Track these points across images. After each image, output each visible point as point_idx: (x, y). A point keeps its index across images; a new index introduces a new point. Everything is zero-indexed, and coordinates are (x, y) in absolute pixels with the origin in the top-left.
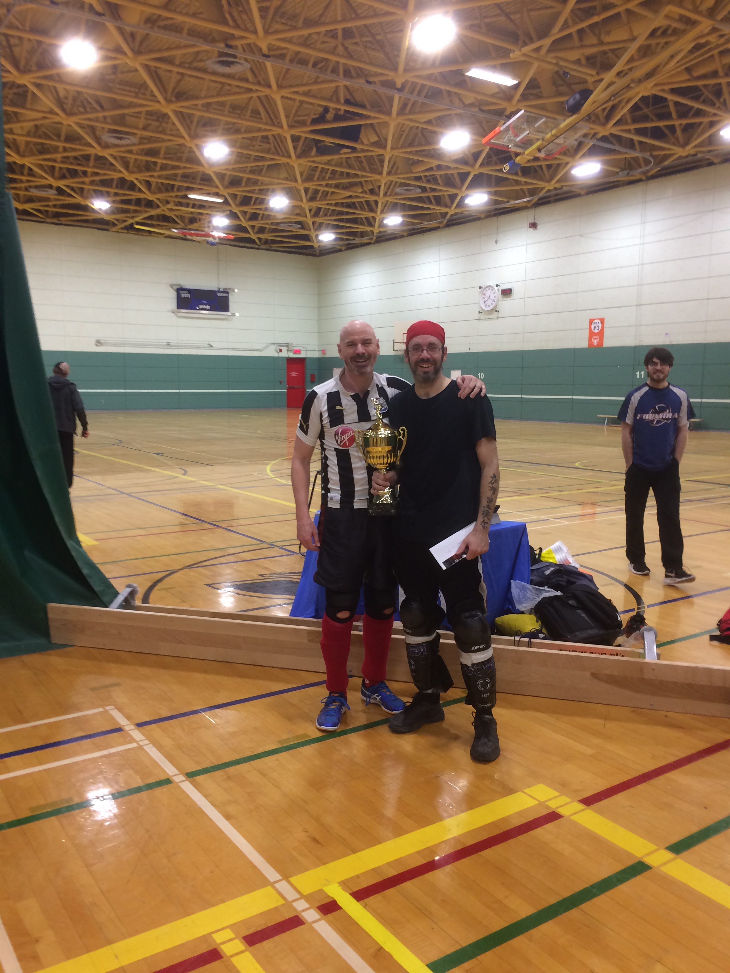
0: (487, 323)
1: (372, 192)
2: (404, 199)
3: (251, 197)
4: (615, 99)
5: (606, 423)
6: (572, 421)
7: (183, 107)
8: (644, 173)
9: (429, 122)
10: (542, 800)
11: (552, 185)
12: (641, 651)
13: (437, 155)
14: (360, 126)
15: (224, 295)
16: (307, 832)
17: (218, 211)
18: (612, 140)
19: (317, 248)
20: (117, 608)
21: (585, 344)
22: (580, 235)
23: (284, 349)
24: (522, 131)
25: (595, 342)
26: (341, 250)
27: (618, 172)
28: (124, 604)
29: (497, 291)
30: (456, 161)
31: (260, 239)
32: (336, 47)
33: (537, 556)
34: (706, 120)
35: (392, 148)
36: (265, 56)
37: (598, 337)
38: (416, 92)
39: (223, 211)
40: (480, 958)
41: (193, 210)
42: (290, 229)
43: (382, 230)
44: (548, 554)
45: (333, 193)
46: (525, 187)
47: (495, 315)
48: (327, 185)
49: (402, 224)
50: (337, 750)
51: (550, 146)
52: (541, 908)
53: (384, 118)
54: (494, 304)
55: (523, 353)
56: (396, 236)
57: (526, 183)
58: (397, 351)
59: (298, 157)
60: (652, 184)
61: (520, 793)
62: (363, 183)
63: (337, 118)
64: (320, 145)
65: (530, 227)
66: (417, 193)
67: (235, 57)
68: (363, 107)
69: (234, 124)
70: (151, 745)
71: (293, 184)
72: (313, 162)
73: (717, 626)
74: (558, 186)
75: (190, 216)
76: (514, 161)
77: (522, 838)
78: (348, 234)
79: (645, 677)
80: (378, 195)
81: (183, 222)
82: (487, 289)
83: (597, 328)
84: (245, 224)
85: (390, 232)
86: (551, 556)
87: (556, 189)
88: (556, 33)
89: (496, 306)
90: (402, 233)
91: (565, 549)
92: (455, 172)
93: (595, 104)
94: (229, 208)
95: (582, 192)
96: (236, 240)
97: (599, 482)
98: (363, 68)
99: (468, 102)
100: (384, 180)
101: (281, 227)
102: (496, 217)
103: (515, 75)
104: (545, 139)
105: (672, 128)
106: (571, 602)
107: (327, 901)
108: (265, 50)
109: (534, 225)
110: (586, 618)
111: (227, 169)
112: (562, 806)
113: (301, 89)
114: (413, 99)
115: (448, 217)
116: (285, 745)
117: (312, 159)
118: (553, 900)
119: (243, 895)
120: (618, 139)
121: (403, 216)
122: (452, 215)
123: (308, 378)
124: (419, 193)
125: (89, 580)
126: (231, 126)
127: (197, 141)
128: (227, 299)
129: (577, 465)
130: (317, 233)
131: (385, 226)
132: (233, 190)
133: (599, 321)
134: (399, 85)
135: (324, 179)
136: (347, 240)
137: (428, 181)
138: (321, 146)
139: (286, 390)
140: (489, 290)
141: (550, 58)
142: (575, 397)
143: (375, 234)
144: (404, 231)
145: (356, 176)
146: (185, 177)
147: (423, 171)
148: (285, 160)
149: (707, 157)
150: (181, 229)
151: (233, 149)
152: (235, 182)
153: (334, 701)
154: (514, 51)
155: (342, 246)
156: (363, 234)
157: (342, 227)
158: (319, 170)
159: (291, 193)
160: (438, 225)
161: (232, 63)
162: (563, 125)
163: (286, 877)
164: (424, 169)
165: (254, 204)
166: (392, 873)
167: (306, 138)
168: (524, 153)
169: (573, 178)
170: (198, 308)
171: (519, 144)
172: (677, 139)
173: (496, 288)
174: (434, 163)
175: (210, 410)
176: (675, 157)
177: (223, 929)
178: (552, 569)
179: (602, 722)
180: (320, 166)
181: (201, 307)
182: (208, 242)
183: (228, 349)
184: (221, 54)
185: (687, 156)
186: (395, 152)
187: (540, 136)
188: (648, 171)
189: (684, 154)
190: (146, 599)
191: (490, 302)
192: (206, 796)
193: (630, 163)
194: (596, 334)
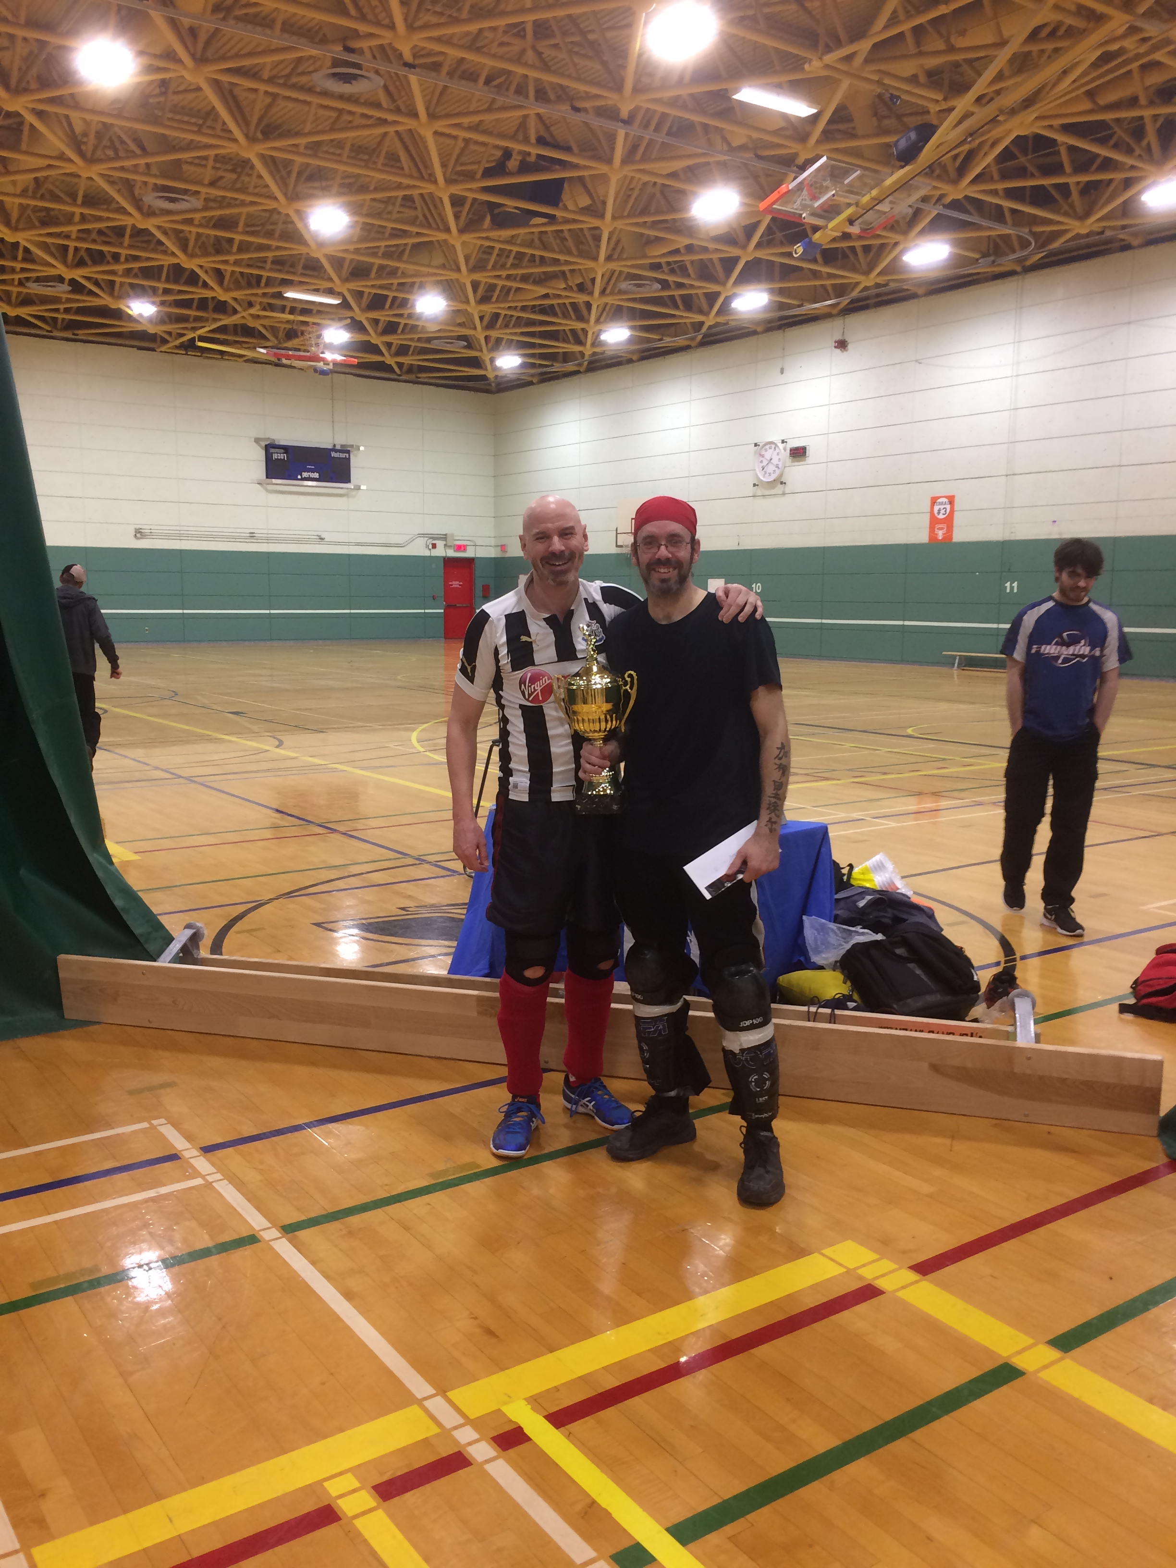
0: (766, 502)
1: (581, 288)
2: (634, 300)
3: (387, 296)
4: (973, 140)
5: (956, 665)
6: (903, 661)
7: (275, 149)
8: (1020, 261)
9: (673, 175)
10: (851, 1267)
11: (870, 280)
12: (1010, 1029)
13: (686, 228)
14: (563, 180)
15: (343, 455)
16: (476, 1318)
17: (333, 319)
18: (969, 207)
19: (493, 380)
20: (169, 962)
21: (923, 537)
22: (916, 361)
23: (440, 544)
24: (824, 190)
25: (940, 534)
26: (531, 383)
27: (977, 260)
28: (181, 955)
29: (783, 451)
30: (717, 239)
31: (400, 365)
32: (524, 51)
33: (845, 878)
34: (1118, 176)
35: (614, 218)
36: (407, 65)
37: (944, 526)
38: (652, 126)
39: (340, 319)
40: (751, 1517)
41: (291, 317)
42: (449, 348)
43: (597, 350)
44: (863, 874)
45: (518, 289)
46: (828, 283)
47: (779, 489)
48: (508, 277)
49: (630, 341)
50: (523, 1188)
51: (869, 216)
52: (848, 1437)
53: (603, 168)
54: (778, 472)
55: (824, 552)
56: (619, 359)
57: (830, 276)
58: (621, 546)
59: (461, 231)
60: (1033, 280)
61: (816, 1255)
62: (568, 274)
63: (525, 167)
64: (496, 211)
65: (835, 347)
66: (655, 290)
67: (358, 66)
68: (568, 149)
69: (358, 176)
70: (226, 1182)
71: (454, 276)
72: (487, 238)
73: (1131, 990)
74: (881, 280)
75: (288, 326)
76: (811, 239)
77: (818, 1326)
78: (543, 356)
79: (1016, 1070)
80: (591, 293)
81: (276, 338)
82: (767, 447)
83: (943, 512)
84: (375, 339)
85: (609, 353)
86: (867, 877)
87: (878, 285)
88: (879, 31)
89: (781, 475)
90: (630, 356)
91: (890, 866)
92: (715, 257)
93: (941, 147)
94: (350, 314)
95: (920, 291)
96: (361, 365)
97: (944, 759)
98: (568, 87)
99: (735, 143)
100: (600, 269)
101: (435, 345)
102: (781, 331)
103: (812, 99)
104: (860, 205)
105: (1064, 189)
106: (899, 951)
107: (507, 1428)
108: (408, 56)
109: (842, 345)
110: (923, 977)
111: (346, 251)
112: (883, 1275)
113: (466, 121)
114: (648, 137)
115: (704, 329)
116: (441, 1180)
117: (484, 235)
118: (867, 1425)
119: (372, 1419)
120: (978, 205)
121: (632, 328)
122: (710, 327)
123: (478, 591)
124: (656, 291)
125: (125, 917)
126: (351, 180)
127: (297, 205)
128: (348, 460)
129: (910, 731)
130: (492, 355)
131: (602, 344)
132: (354, 285)
133: (946, 500)
134: (624, 114)
135: (503, 266)
136: (541, 366)
137: (672, 271)
138: (499, 213)
139: (442, 611)
140: (770, 448)
141: (869, 70)
142: (907, 623)
143: (586, 358)
144: (632, 352)
145: (556, 262)
146: (279, 263)
147: (664, 255)
148: (442, 236)
149: (1121, 236)
150: (272, 347)
151: (356, 218)
152: (359, 272)
153: (520, 1110)
154: (811, 60)
155: (532, 375)
156: (566, 357)
157: (532, 345)
158: (496, 252)
159: (451, 289)
160: (687, 343)
161: (355, 77)
162: (889, 182)
163: (442, 1391)
164: (665, 251)
165: (391, 307)
166: (612, 1382)
167: (475, 200)
168: (826, 226)
169: (905, 269)
170: (299, 477)
171: (819, 212)
172: (1072, 206)
173: (781, 446)
174: (682, 242)
175: (320, 642)
176: (1069, 236)
177: (341, 1474)
178: (869, 898)
179: (947, 1141)
180: (498, 246)
181: (305, 475)
182: (315, 370)
183: (348, 544)
184: (336, 63)
185: (1088, 235)
186: (619, 224)
187: (852, 199)
188: (1025, 258)
189: (1084, 231)
190: (217, 947)
191: (771, 468)
192: (313, 1263)
193: (996, 245)
194: (942, 521)
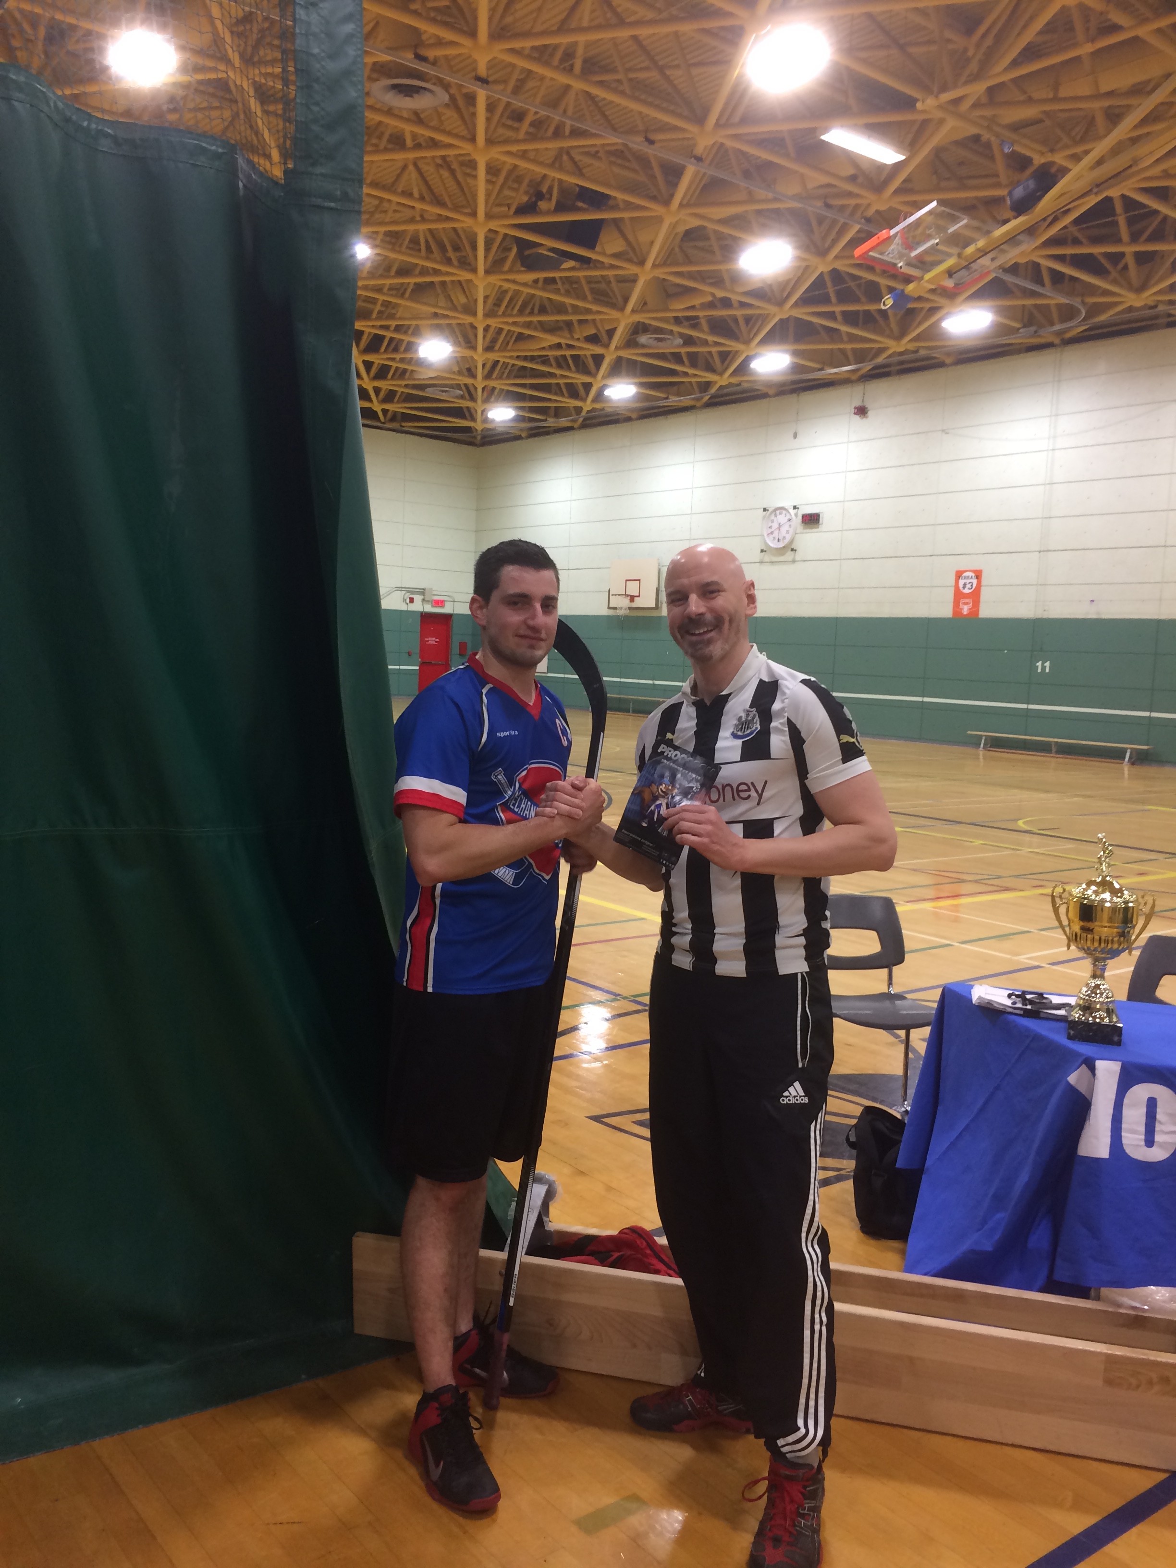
0: (775, 569)
1: (593, 339)
2: (650, 355)
3: (385, 338)
5: (982, 745)
6: (920, 739)
8: (1059, 333)
11: (895, 347)
13: (727, 280)
19: (479, 432)
21: (946, 611)
22: (943, 431)
23: (418, 598)
24: (925, 238)
25: (965, 610)
26: (518, 438)
27: (1019, 329)
29: (794, 517)
31: (385, 412)
35: (655, 265)
36: (479, 79)
37: (970, 601)
42: (443, 396)
43: (598, 406)
47: (789, 556)
49: (635, 398)
53: (657, 209)
54: (788, 538)
55: (837, 622)
56: (616, 417)
57: (853, 338)
58: (615, 608)
59: (487, 271)
60: (1073, 354)
62: (576, 324)
64: (527, 253)
65: (855, 413)
66: (674, 345)
67: (427, 78)
71: (468, 319)
74: (911, 346)
76: (903, 291)
78: (532, 410)
82: (778, 512)
83: (968, 586)
84: (367, 384)
85: (609, 410)
87: (905, 352)
88: (998, 74)
89: (791, 542)
90: (629, 414)
92: (739, 313)
93: (1064, 196)
95: (948, 361)
100: (624, 320)
101: (429, 392)
102: (795, 395)
103: (903, 145)
104: (964, 256)
105: (1119, 259)
108: (482, 71)
109: (862, 411)
115: (713, 390)
117: (504, 276)
121: (641, 385)
122: (721, 387)
123: (455, 649)
124: (678, 346)
129: (1021, 825)
130: (486, 406)
131: (608, 400)
133: (972, 574)
136: (534, 420)
138: (529, 256)
139: (417, 668)
140: (780, 514)
141: (979, 115)
142: (926, 699)
143: (584, 413)
144: (632, 410)
148: (469, 276)
149: (1172, 312)
154: (923, 98)
155: (522, 430)
156: (558, 412)
157: (533, 398)
158: (510, 294)
160: (692, 403)
161: (417, 90)
164: (682, 307)
165: (385, 351)
167: (506, 236)
169: (942, 335)
171: (916, 262)
172: (1127, 276)
173: (793, 512)
174: (720, 294)
176: (1120, 308)
184: (404, 72)
185: (1141, 308)
186: (657, 272)
188: (1067, 330)
189: (1138, 304)
191: (780, 535)
193: (1032, 316)
194: (967, 596)
